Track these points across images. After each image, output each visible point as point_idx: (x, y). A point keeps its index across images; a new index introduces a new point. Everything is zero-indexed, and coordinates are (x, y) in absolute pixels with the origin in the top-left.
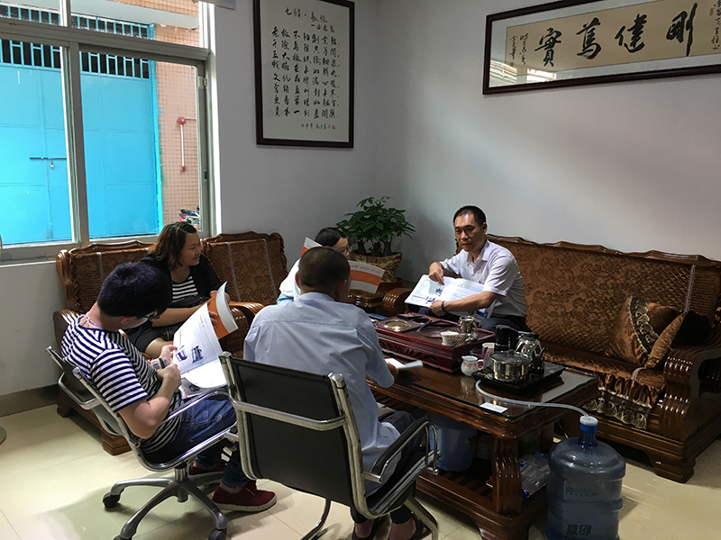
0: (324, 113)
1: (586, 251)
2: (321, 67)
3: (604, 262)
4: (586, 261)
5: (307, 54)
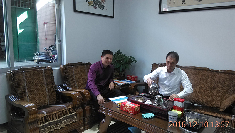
1: (203, 70)
3: (210, 74)
4: (203, 73)
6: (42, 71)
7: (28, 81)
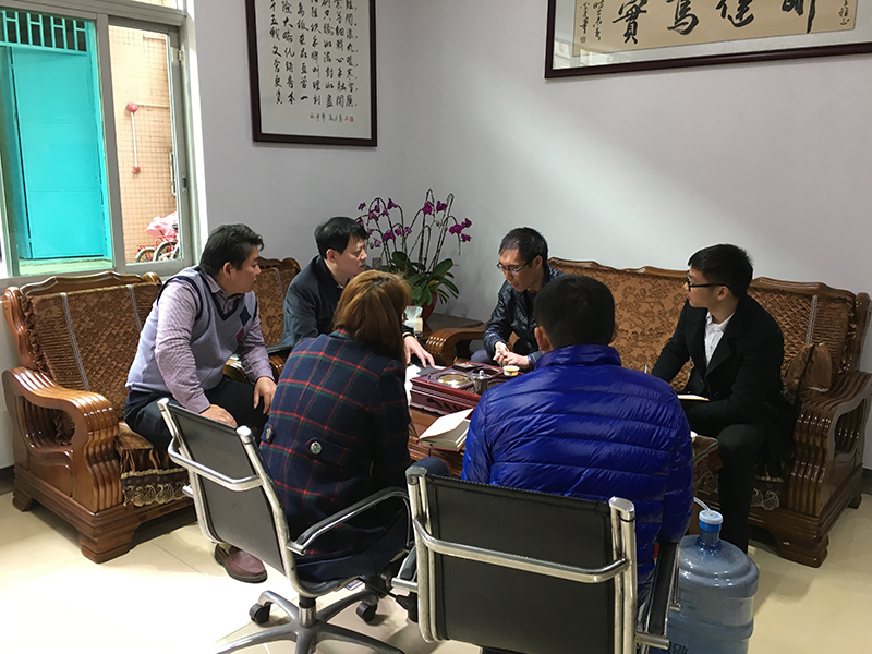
0: (339, 99)
2: (334, 39)
5: (314, 21)
6: (126, 293)
7: (81, 329)
